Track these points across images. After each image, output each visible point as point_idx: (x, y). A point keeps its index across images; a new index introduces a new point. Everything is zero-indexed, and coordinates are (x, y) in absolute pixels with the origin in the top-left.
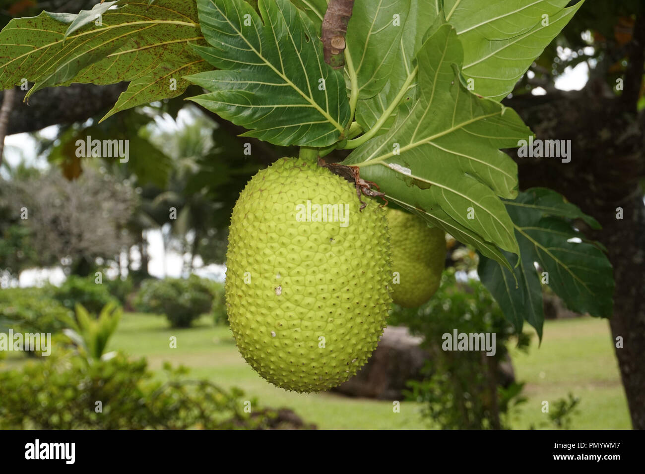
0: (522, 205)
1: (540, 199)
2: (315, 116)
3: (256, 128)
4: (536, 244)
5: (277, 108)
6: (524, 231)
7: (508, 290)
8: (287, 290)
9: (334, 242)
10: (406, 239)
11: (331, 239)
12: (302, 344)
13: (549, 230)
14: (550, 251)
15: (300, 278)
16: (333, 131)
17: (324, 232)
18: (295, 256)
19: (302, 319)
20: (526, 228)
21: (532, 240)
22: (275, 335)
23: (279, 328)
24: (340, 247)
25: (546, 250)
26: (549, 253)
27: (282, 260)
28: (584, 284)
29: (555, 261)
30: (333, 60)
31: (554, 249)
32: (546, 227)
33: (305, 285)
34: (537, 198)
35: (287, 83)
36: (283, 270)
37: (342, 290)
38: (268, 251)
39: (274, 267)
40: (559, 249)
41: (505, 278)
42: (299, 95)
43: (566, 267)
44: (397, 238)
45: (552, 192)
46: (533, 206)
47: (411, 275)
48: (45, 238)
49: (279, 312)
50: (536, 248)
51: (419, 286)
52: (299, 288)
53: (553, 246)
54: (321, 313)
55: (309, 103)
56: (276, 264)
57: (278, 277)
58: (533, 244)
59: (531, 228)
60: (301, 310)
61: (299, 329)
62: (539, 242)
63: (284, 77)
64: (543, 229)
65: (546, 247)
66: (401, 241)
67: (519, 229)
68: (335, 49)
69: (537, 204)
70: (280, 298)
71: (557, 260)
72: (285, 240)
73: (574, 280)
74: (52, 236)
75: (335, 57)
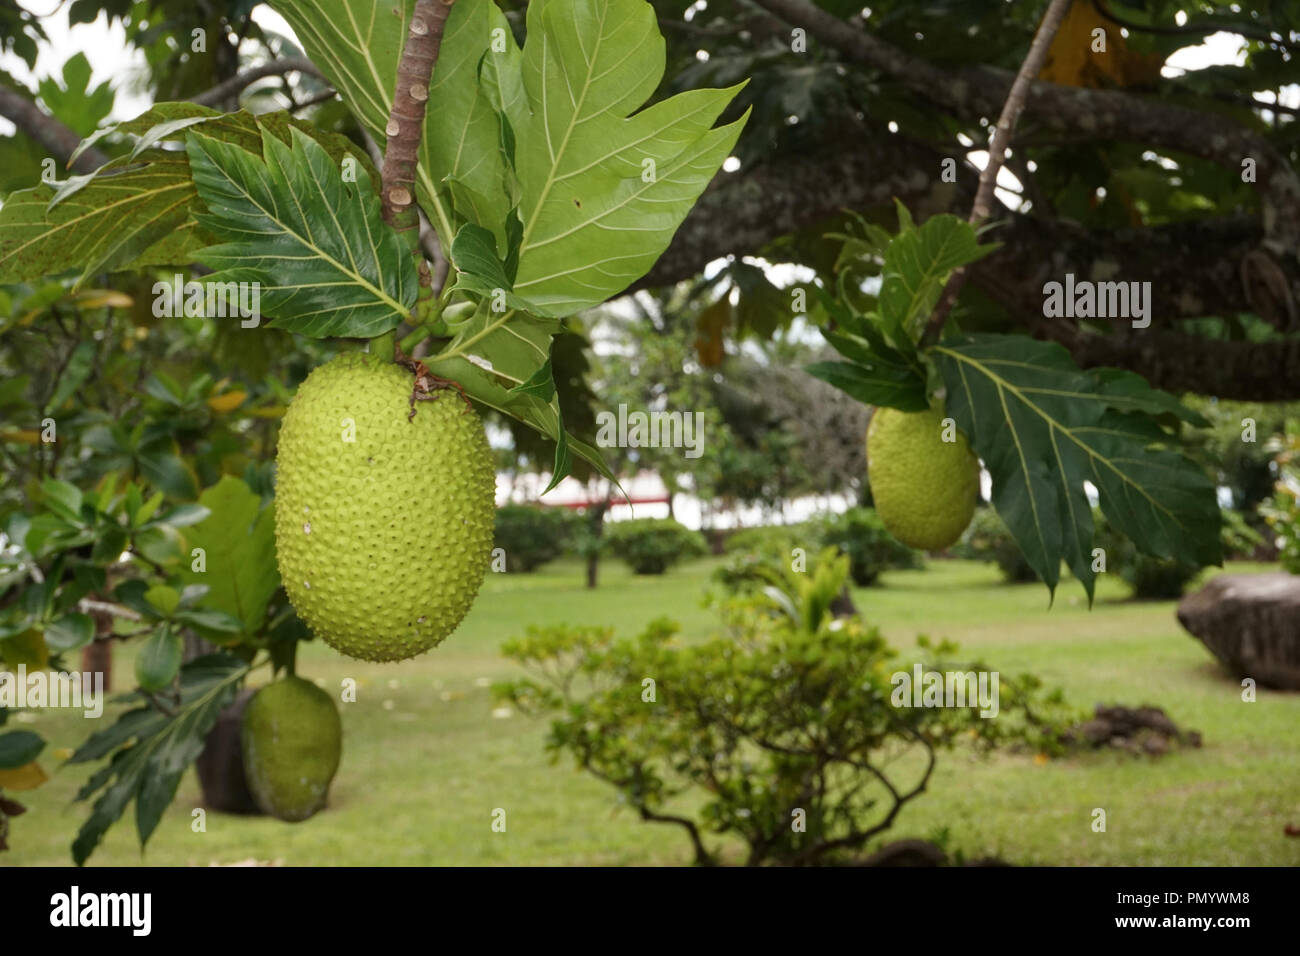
0: (1075, 394)
1: (1107, 385)
2: (361, 297)
3: (278, 317)
4: (1092, 453)
5: (301, 289)
6: (1073, 434)
7: (1037, 523)
8: (317, 529)
9: (373, 463)
10: (907, 450)
11: (370, 459)
12: (339, 598)
13: (1115, 432)
14: (1113, 464)
15: (328, 512)
16: (390, 315)
17: (361, 450)
18: (323, 483)
19: (336, 566)
20: (1078, 430)
21: (1085, 447)
22: (308, 586)
23: (310, 577)
24: (382, 471)
25: (1107, 462)
26: (1113, 468)
27: (309, 488)
28: (1170, 514)
29: (1120, 478)
30: (397, 220)
31: (1122, 460)
32: (1112, 428)
33: (336, 521)
34: (1101, 383)
35: (317, 254)
36: (310, 502)
37: (386, 526)
38: (296, 477)
39: (302, 497)
40: (1130, 461)
41: (1034, 505)
42: (337, 270)
43: (1139, 488)
44: (894, 449)
45: (1128, 373)
46: (1094, 396)
47: (917, 502)
48: (820, 448)
49: (309, 556)
50: (1092, 461)
51: (932, 518)
52: (329, 524)
53: (1120, 456)
54: (359, 557)
55: (354, 280)
56: (304, 494)
57: (306, 511)
58: (1086, 454)
59: (1086, 429)
60: (334, 553)
61: (333, 579)
62: (1097, 449)
63: (313, 247)
64: (1105, 431)
65: (1108, 458)
66: (900, 453)
67: (1067, 431)
68: (396, 206)
69: (1100, 393)
70: (309, 538)
71: (1125, 478)
72: (313, 462)
73: (1153, 509)
74: (831, 445)
75: (398, 216)
